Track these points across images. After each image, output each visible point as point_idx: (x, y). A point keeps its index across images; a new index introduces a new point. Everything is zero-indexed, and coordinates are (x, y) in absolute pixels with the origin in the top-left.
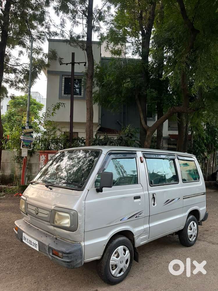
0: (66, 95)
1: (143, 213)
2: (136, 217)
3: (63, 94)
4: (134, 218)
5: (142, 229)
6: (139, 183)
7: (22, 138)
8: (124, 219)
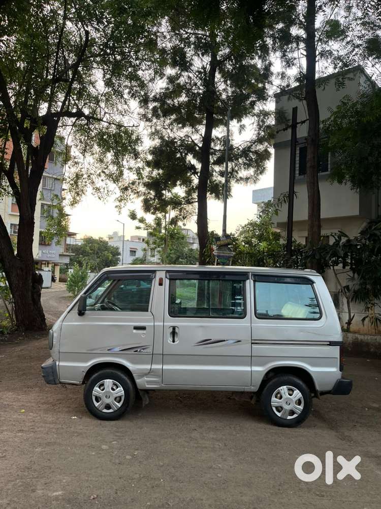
0: (303, 176)
1: (148, 349)
2: (136, 351)
3: (298, 175)
4: (132, 352)
5: (147, 369)
6: (149, 310)
7: (216, 254)
8: (114, 350)
